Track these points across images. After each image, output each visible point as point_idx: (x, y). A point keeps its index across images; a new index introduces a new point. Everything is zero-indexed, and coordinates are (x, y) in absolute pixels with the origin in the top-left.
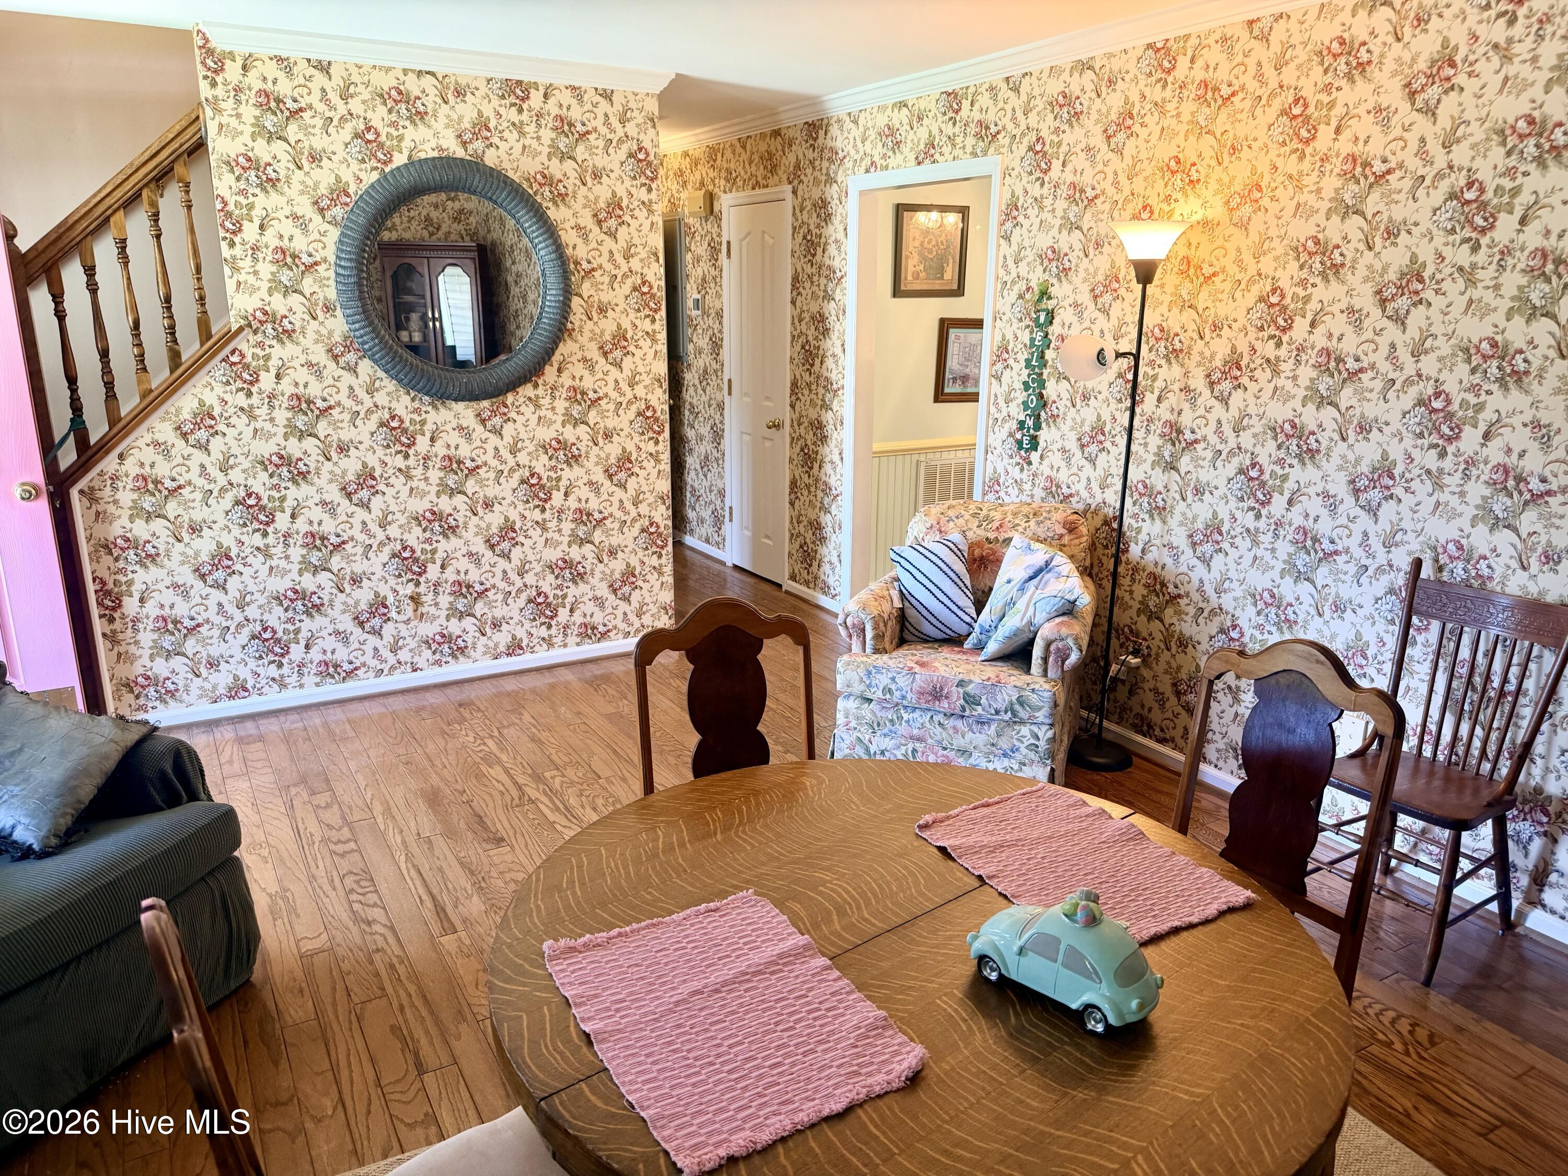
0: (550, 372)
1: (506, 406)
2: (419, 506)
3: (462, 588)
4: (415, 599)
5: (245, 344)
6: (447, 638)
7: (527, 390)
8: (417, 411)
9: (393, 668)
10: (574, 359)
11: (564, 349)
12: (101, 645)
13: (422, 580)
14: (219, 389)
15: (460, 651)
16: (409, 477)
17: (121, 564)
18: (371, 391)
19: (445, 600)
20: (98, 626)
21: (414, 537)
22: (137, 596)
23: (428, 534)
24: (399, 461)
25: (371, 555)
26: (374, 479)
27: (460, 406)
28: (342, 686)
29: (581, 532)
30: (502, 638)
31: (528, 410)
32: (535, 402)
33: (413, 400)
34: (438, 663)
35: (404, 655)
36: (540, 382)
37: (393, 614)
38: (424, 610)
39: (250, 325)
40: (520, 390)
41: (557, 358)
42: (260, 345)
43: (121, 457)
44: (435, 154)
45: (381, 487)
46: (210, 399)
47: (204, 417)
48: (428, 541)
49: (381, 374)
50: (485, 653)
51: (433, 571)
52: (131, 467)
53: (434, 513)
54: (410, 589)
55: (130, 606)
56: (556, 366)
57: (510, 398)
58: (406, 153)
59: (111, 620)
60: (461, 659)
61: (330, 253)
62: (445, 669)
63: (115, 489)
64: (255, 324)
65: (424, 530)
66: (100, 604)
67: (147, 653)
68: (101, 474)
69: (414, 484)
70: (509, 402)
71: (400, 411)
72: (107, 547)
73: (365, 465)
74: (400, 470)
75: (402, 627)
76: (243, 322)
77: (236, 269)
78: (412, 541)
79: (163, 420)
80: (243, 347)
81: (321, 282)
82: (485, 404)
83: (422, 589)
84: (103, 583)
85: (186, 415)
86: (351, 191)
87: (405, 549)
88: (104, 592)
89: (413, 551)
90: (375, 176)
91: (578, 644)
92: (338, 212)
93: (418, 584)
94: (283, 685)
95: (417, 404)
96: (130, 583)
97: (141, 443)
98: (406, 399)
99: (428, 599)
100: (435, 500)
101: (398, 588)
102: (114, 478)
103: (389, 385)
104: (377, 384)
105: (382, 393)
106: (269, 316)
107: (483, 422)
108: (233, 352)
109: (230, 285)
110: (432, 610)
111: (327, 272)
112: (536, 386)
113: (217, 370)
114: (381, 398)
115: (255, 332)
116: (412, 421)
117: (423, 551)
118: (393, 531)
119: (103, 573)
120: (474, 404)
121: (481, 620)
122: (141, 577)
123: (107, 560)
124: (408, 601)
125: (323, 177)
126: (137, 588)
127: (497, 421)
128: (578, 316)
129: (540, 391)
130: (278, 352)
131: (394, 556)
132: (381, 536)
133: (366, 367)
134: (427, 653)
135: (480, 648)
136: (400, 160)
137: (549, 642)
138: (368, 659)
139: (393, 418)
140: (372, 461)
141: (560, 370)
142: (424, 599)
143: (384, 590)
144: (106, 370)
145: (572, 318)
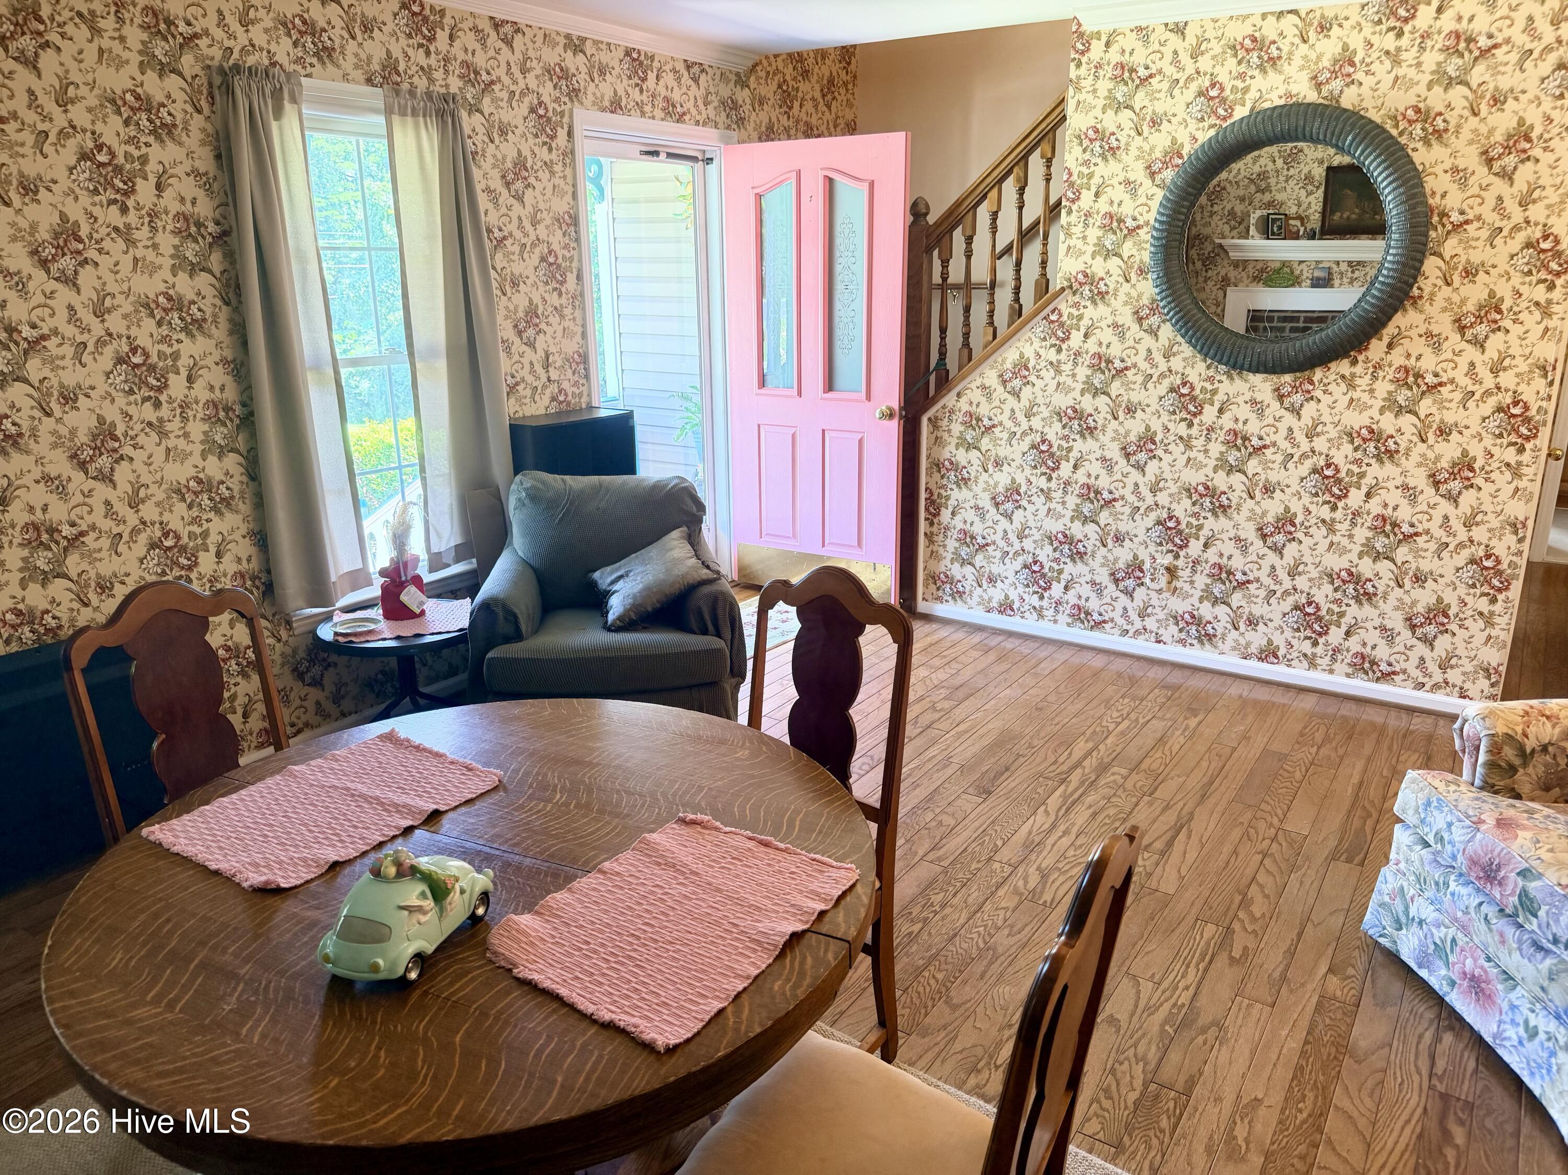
0: (1376, 348)
1: (1311, 382)
2: (1194, 477)
3: (1222, 573)
4: (1171, 571)
5: (1064, 306)
6: (1196, 620)
7: (1343, 367)
8: (1210, 379)
9: (1137, 633)
10: (1413, 333)
11: (1399, 320)
12: (922, 541)
13: (1182, 553)
14: (1037, 344)
15: (1207, 638)
16: (1189, 447)
17: (945, 482)
18: (1167, 356)
19: (1201, 580)
20: (923, 526)
21: (1183, 508)
22: (950, 509)
23: (1197, 509)
24: (1182, 429)
25: (1137, 517)
26: (1154, 443)
27: (1257, 379)
28: (1089, 633)
29: (1380, 543)
30: (1257, 639)
31: (1338, 390)
32: (1350, 383)
33: (1208, 367)
34: (1182, 642)
35: (1150, 623)
36: (1361, 358)
37: (1147, 580)
38: (1179, 584)
39: (1071, 287)
40: (1333, 365)
41: (1389, 331)
42: (1076, 305)
43: (959, 395)
44: (1282, 102)
45: (1160, 452)
46: (1029, 352)
47: (1022, 366)
48: (1196, 515)
49: (1179, 339)
50: (1234, 649)
51: (1195, 548)
52: (963, 405)
53: (1207, 488)
54: (1168, 560)
55: (945, 515)
56: (1386, 340)
57: (1318, 374)
58: (1249, 105)
59: (932, 524)
60: (1207, 646)
61: (1152, 216)
62: (1188, 651)
63: (950, 420)
64: (1076, 286)
65: (1194, 504)
66: (927, 509)
67: (949, 556)
68: (944, 407)
69: (1193, 454)
70: (1315, 379)
71: (1193, 378)
72: (937, 465)
73: (1148, 428)
74: (1181, 438)
75: (1154, 595)
76: (1066, 284)
77: (1069, 235)
78: (1179, 512)
79: (992, 368)
80: (1063, 307)
81: (1139, 245)
82: (1288, 378)
83: (1180, 563)
84: (931, 493)
85: (1008, 365)
86: (1185, 152)
87: (1170, 518)
88: (930, 501)
89: (1178, 523)
90: (1212, 132)
91: (1348, 675)
92: (1168, 175)
93: (1177, 557)
94: (1041, 616)
95: (1211, 372)
96: (948, 498)
97: (973, 386)
98: (1201, 366)
99: (1185, 574)
100: (1211, 475)
101: (1157, 556)
102: (952, 412)
103: (1187, 350)
104: (1175, 349)
105: (1179, 358)
106: (1089, 279)
107: (1281, 398)
108: (1053, 311)
109: (1062, 248)
110: (1187, 587)
111: (1145, 235)
112: (1354, 362)
113: (1039, 327)
114: (1176, 363)
115: (1074, 293)
116: (1203, 390)
117: (1189, 525)
118: (1162, 498)
119: (933, 486)
120: (1274, 378)
121: (1236, 613)
122: (956, 495)
123: (937, 476)
124: (1163, 571)
125: (1160, 141)
126: (952, 503)
127: (1297, 398)
128: (1432, 280)
129: (1359, 369)
130: (1091, 313)
131: (1159, 523)
132: (1150, 500)
133: (1167, 332)
134: (1174, 629)
135: (1229, 642)
136: (1241, 112)
137: (1312, 663)
138: (1117, 615)
139: (1184, 384)
140: (1156, 425)
141: (1390, 346)
142: (1180, 573)
143: (1143, 555)
144: (967, 324)
145: (1421, 282)
